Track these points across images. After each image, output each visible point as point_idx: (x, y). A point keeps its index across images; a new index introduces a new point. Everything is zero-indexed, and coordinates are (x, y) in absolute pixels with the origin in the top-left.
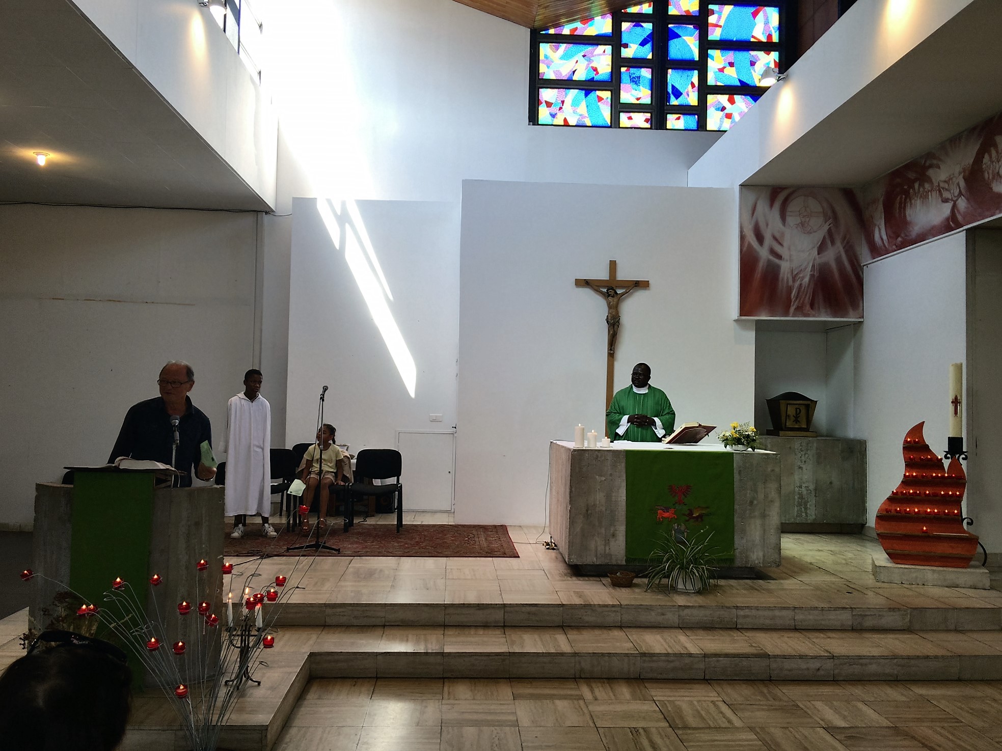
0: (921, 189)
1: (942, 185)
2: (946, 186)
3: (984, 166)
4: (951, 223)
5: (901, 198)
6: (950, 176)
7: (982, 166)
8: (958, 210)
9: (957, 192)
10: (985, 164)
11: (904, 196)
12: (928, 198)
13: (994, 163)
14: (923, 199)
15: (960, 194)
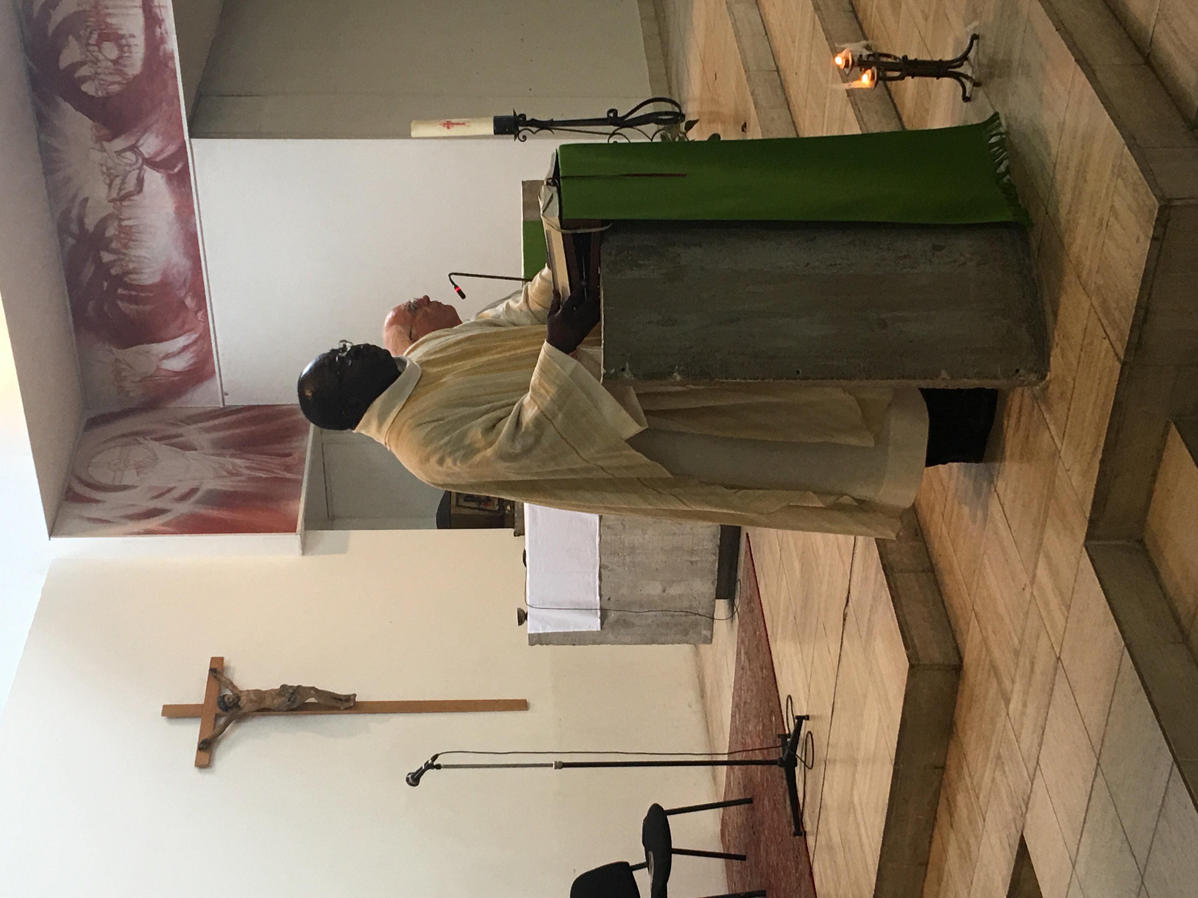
0: (114, 245)
1: (114, 195)
2: (118, 181)
3: (100, 94)
4: (176, 170)
5: (122, 297)
6: (103, 173)
7: (99, 98)
8: (157, 154)
9: (130, 156)
10: (97, 90)
11: (120, 291)
12: (130, 227)
13: (99, 71)
14: (130, 240)
15: (133, 148)
